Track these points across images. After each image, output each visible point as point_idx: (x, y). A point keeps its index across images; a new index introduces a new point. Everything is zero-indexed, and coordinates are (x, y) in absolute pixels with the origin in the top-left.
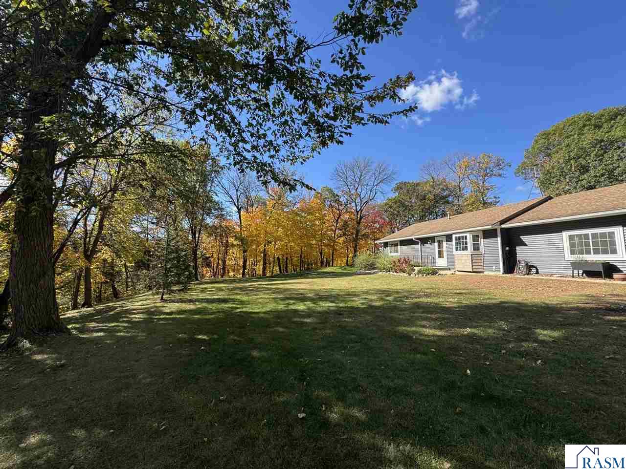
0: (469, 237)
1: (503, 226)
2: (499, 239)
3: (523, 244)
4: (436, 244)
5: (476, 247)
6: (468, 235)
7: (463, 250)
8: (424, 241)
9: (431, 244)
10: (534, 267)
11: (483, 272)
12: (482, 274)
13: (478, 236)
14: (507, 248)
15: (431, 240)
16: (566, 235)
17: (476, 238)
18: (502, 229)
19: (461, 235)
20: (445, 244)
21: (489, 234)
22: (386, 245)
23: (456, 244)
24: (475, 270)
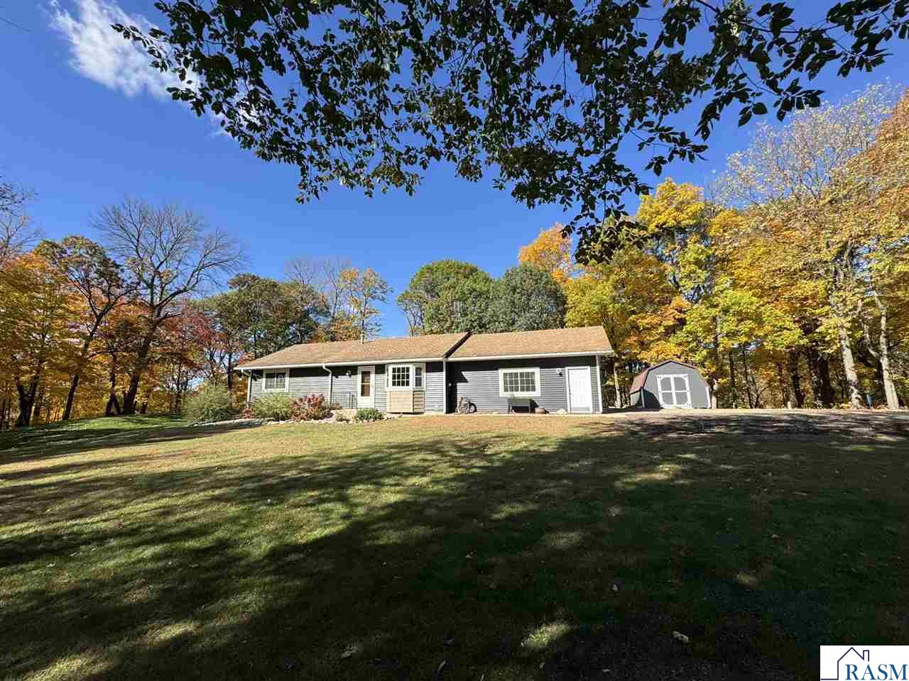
0: (412, 369)
1: (449, 359)
2: (444, 373)
3: (464, 380)
4: (359, 377)
5: (418, 382)
6: (410, 366)
7: (403, 385)
8: (338, 371)
9: (350, 376)
10: (473, 404)
11: (422, 413)
12: (421, 415)
13: (420, 369)
14: (450, 384)
15: (353, 370)
16: (501, 372)
17: (418, 371)
18: (448, 363)
19: (401, 366)
20: (373, 376)
21: (433, 367)
22: (257, 374)
23: (394, 377)
24: (416, 411)
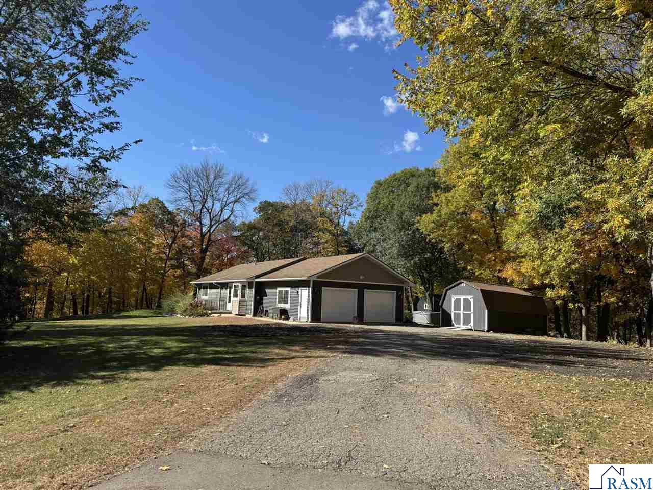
0: (240, 286)
1: (256, 280)
2: (253, 290)
4: (228, 290)
5: (243, 295)
6: (239, 284)
8: (221, 286)
9: (225, 289)
11: (245, 316)
12: (244, 317)
13: (245, 286)
14: (258, 297)
15: (226, 285)
16: (278, 290)
17: (244, 287)
18: (256, 282)
19: (236, 284)
21: (250, 285)
24: (240, 314)
